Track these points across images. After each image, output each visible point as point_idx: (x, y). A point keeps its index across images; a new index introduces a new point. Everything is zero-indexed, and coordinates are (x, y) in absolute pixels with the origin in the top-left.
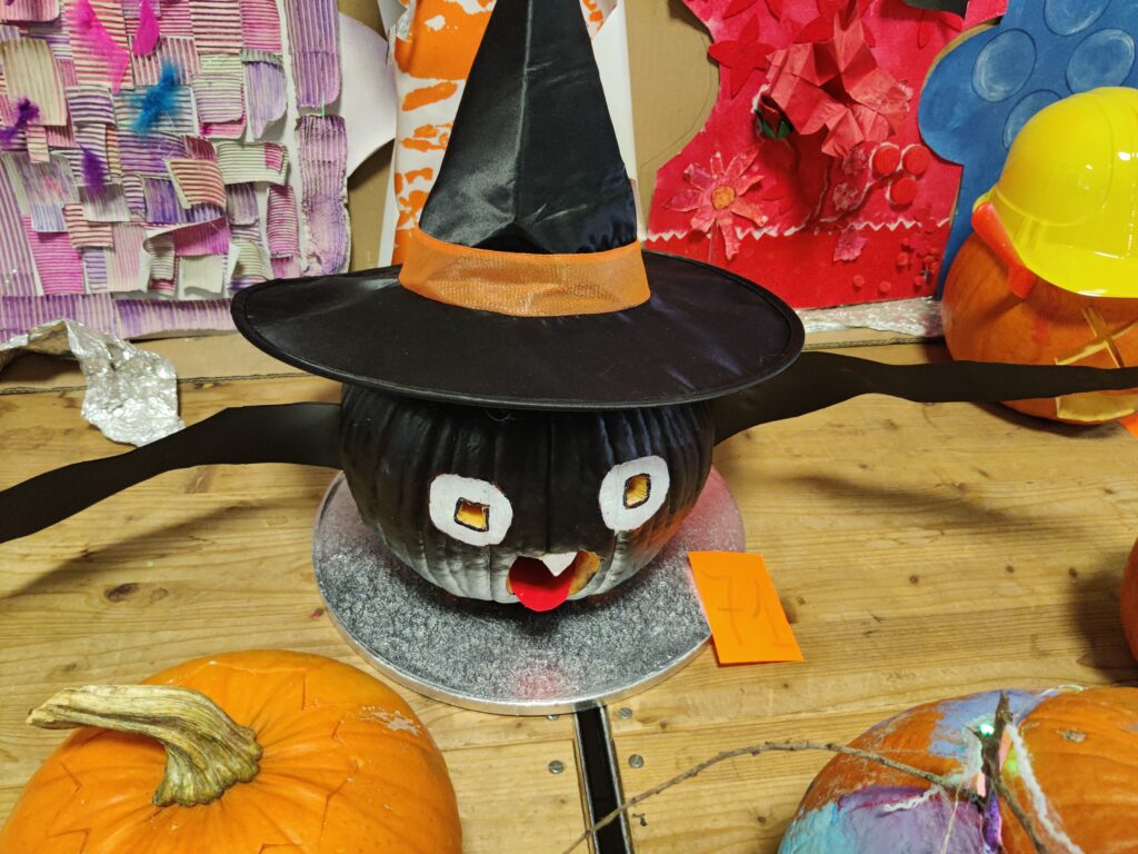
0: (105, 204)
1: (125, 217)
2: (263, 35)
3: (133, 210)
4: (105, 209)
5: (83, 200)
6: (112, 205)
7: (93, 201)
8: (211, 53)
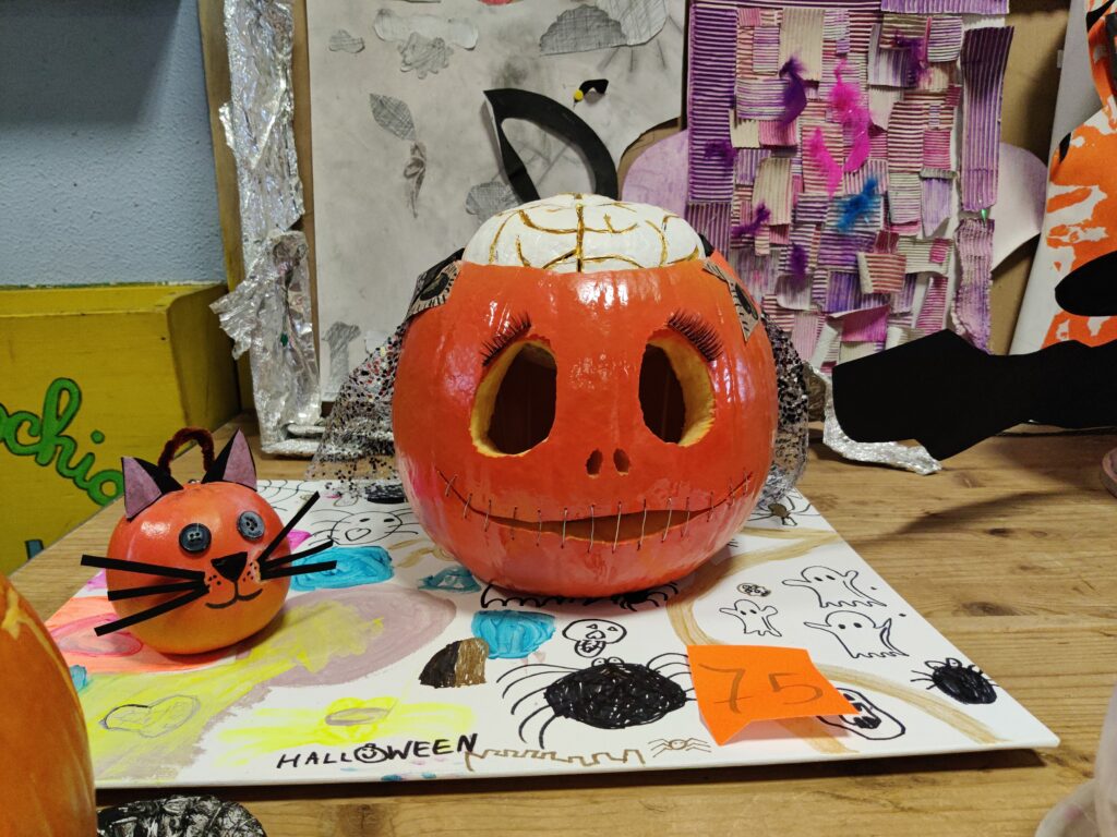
0: (794, 295)
1: (806, 307)
2: (937, 159)
3: (813, 301)
4: (794, 298)
5: (777, 291)
6: (799, 296)
7: (785, 292)
8: (898, 172)
